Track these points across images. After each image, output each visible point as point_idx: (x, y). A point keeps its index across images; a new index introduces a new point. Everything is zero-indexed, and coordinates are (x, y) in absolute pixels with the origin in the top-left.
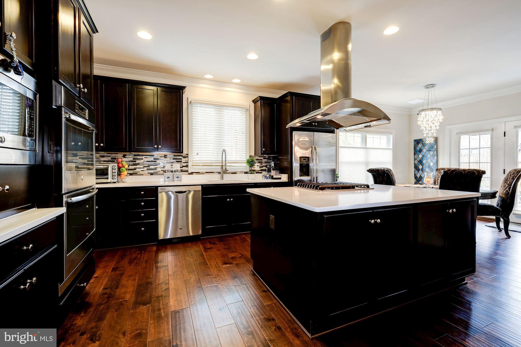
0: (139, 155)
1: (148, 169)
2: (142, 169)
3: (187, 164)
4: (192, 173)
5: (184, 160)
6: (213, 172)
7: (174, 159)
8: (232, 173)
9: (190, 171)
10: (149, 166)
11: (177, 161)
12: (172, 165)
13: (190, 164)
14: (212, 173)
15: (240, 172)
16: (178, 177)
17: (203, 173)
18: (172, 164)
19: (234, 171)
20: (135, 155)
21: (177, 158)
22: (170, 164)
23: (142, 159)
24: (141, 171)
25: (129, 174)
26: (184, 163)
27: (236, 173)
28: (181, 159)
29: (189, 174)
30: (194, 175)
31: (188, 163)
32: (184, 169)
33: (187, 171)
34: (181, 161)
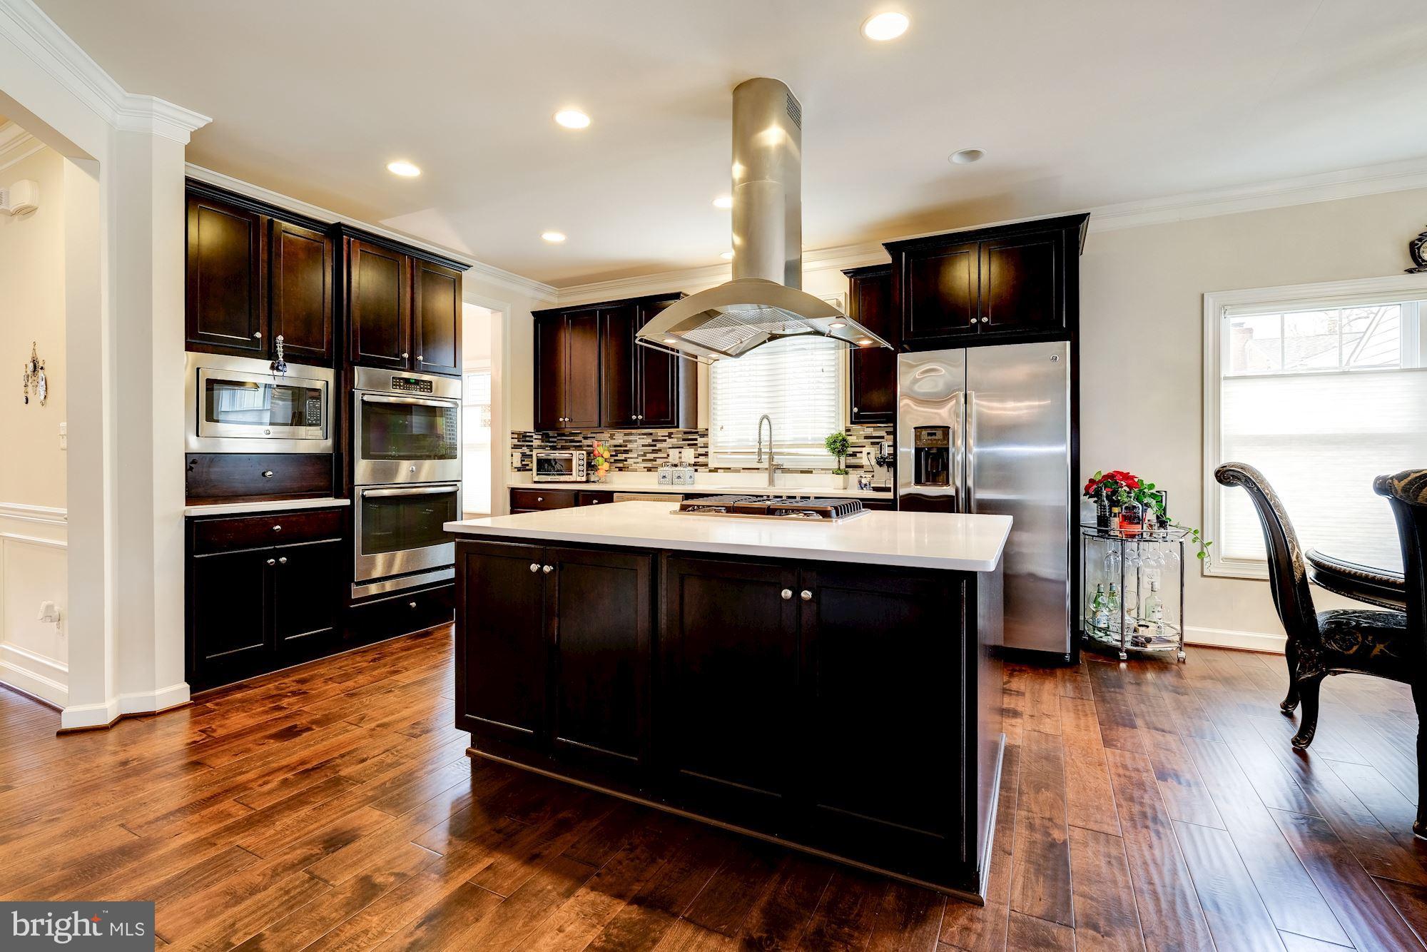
0: (631, 434)
1: (643, 460)
2: (636, 460)
3: (706, 450)
4: (716, 470)
5: (701, 441)
6: (758, 469)
7: (684, 440)
8: (802, 472)
9: (711, 466)
10: (644, 455)
11: (689, 445)
12: (680, 453)
13: (711, 450)
14: (756, 471)
15: (822, 469)
16: (679, 477)
17: (737, 471)
18: (680, 450)
19: (805, 466)
20: (625, 435)
21: (690, 437)
22: (678, 450)
23: (636, 441)
24: (635, 463)
25: (617, 469)
26: (701, 447)
27: (811, 472)
28: (696, 440)
29: (710, 471)
30: (721, 474)
31: (707, 447)
32: (702, 459)
33: (706, 465)
34: (696, 444)
